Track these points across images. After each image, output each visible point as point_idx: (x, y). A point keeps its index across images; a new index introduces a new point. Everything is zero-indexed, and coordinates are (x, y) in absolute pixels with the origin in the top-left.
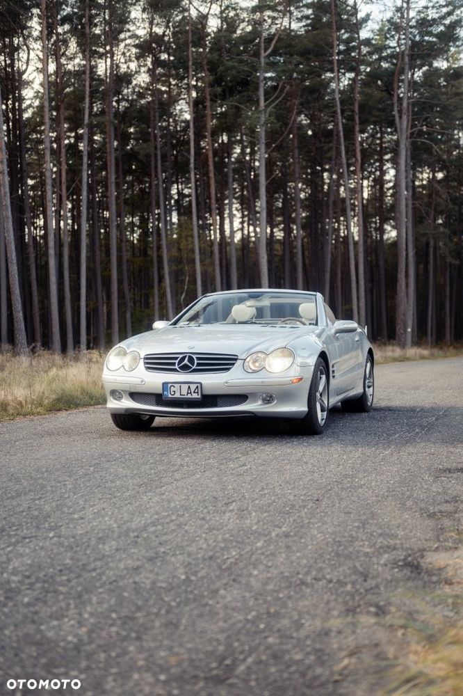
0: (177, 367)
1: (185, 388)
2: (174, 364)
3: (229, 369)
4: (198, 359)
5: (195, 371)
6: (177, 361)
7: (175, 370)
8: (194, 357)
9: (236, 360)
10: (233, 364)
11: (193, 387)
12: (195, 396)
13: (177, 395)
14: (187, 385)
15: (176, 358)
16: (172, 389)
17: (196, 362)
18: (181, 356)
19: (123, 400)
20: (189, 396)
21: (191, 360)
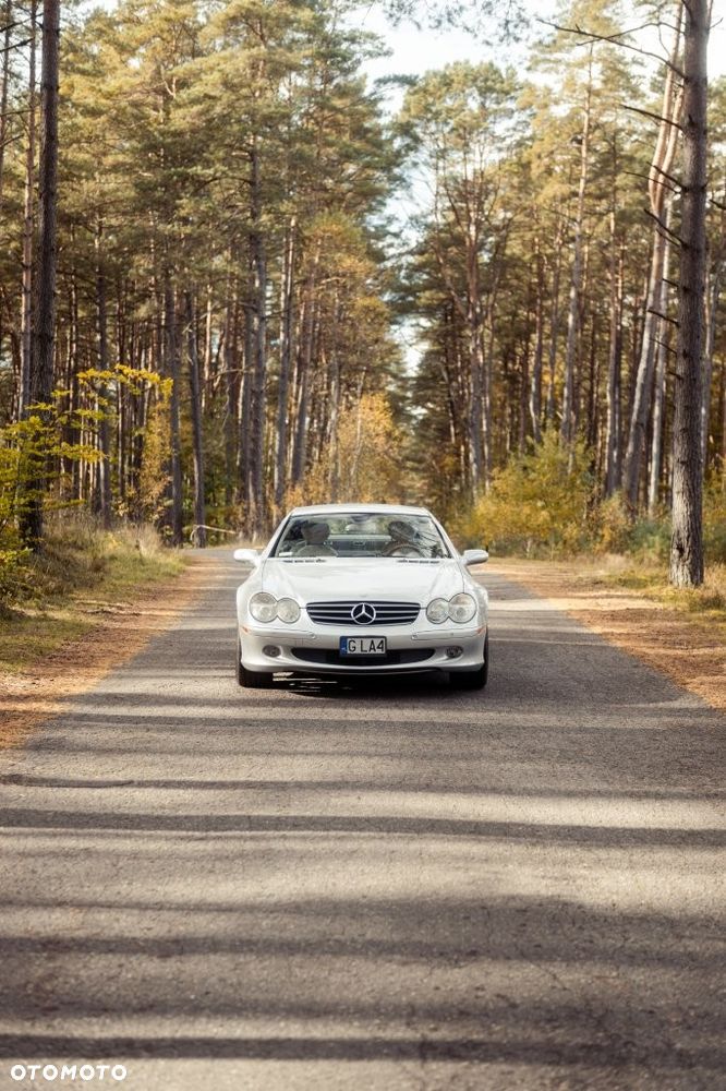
0: (354, 619)
1: (367, 643)
2: (349, 615)
3: (413, 620)
4: (377, 609)
5: (375, 623)
6: (352, 612)
7: (352, 622)
8: (372, 606)
9: (418, 609)
10: (416, 614)
11: (377, 642)
12: (379, 651)
13: (358, 651)
14: (370, 640)
15: (350, 608)
16: (352, 644)
17: (375, 612)
18: (356, 606)
19: (280, 657)
20: (372, 652)
21: (369, 610)
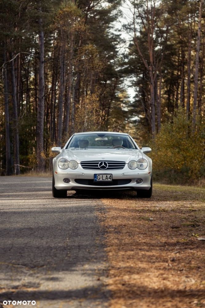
0: (99, 167)
1: (105, 177)
2: (97, 166)
3: (123, 168)
4: (108, 163)
5: (108, 169)
6: (99, 165)
7: (98, 169)
9: (125, 164)
11: (109, 176)
12: (109, 180)
13: (101, 180)
15: (98, 163)
16: (99, 177)
17: (108, 165)
19: (70, 183)
